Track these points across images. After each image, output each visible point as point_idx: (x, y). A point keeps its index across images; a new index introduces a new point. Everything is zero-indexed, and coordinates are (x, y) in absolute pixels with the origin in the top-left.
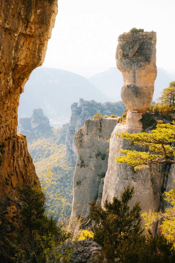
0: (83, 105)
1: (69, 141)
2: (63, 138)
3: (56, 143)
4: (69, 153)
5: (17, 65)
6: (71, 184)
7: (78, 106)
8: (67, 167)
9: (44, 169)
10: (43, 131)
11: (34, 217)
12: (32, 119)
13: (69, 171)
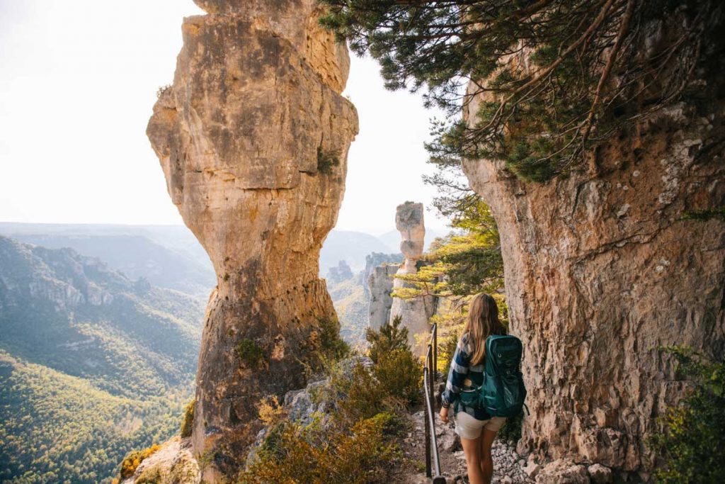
1: (365, 283)
2: (361, 281)
3: (355, 285)
4: (365, 292)
5: (316, 228)
6: (367, 314)
8: (364, 302)
10: (347, 276)
11: (330, 340)
13: (365, 305)
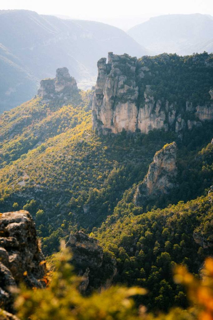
0: (114, 61)
1: (96, 108)
2: (90, 104)
3: (84, 109)
4: (96, 124)
6: (99, 164)
7: (107, 63)
8: (95, 142)
9: (66, 145)
10: (70, 95)
12: (56, 80)
13: (97, 147)
